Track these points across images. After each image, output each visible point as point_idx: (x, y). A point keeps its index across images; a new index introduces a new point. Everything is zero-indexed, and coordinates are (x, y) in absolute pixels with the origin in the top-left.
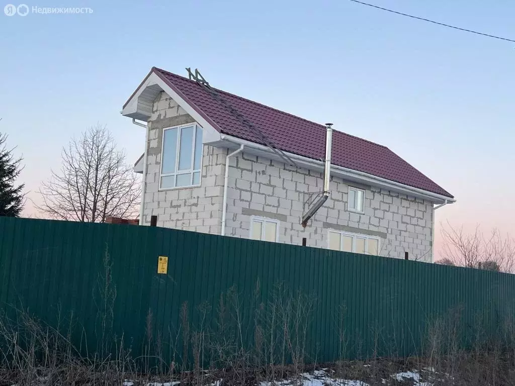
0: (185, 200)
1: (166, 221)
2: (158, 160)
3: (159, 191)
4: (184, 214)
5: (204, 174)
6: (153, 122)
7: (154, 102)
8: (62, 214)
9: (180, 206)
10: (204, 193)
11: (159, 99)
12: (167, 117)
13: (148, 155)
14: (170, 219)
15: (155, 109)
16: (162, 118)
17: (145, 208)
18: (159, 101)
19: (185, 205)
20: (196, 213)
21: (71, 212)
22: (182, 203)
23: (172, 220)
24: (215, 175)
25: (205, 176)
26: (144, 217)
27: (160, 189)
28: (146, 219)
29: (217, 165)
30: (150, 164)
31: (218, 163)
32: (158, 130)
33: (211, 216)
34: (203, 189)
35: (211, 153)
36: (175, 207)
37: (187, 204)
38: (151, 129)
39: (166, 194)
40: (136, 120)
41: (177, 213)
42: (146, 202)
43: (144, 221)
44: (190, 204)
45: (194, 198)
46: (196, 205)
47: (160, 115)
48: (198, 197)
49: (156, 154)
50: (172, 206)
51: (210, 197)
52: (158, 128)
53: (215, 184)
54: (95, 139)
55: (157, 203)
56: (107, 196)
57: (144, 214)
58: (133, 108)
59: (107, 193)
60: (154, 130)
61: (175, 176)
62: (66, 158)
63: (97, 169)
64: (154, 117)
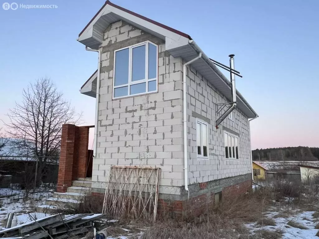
0: (141, 105)
1: (122, 124)
2: (111, 76)
3: (112, 100)
4: (140, 117)
5: (161, 81)
6: (104, 47)
7: (104, 32)
8: (22, 129)
9: (136, 111)
10: (163, 98)
11: (109, 29)
12: (117, 41)
13: (100, 73)
14: (126, 122)
15: (105, 37)
16: (113, 42)
17: (100, 114)
18: (109, 31)
19: (141, 109)
20: (154, 116)
21: (28, 128)
22: (138, 108)
23: (128, 123)
24: (174, 81)
25: (163, 83)
26: (99, 122)
27: (113, 98)
28: (100, 124)
29: (174, 72)
30: (103, 79)
31: (176, 70)
32: (109, 52)
33: (172, 117)
34: (160, 94)
35: (167, 63)
36: (130, 112)
37: (143, 108)
38: (103, 53)
39: (120, 101)
40: (88, 48)
41: (133, 116)
42: (100, 110)
43: (99, 125)
44: (147, 108)
45: (151, 102)
46: (154, 108)
47: (111, 41)
48: (155, 102)
49: (108, 71)
50: (127, 111)
51: (169, 100)
52: (109, 51)
53: (174, 88)
54: (44, 84)
55: (111, 110)
56: (51, 118)
57: (99, 119)
58: (89, 34)
59: (51, 116)
60: (106, 53)
61: (129, 87)
62: (25, 95)
63: (45, 102)
64: (105, 43)
